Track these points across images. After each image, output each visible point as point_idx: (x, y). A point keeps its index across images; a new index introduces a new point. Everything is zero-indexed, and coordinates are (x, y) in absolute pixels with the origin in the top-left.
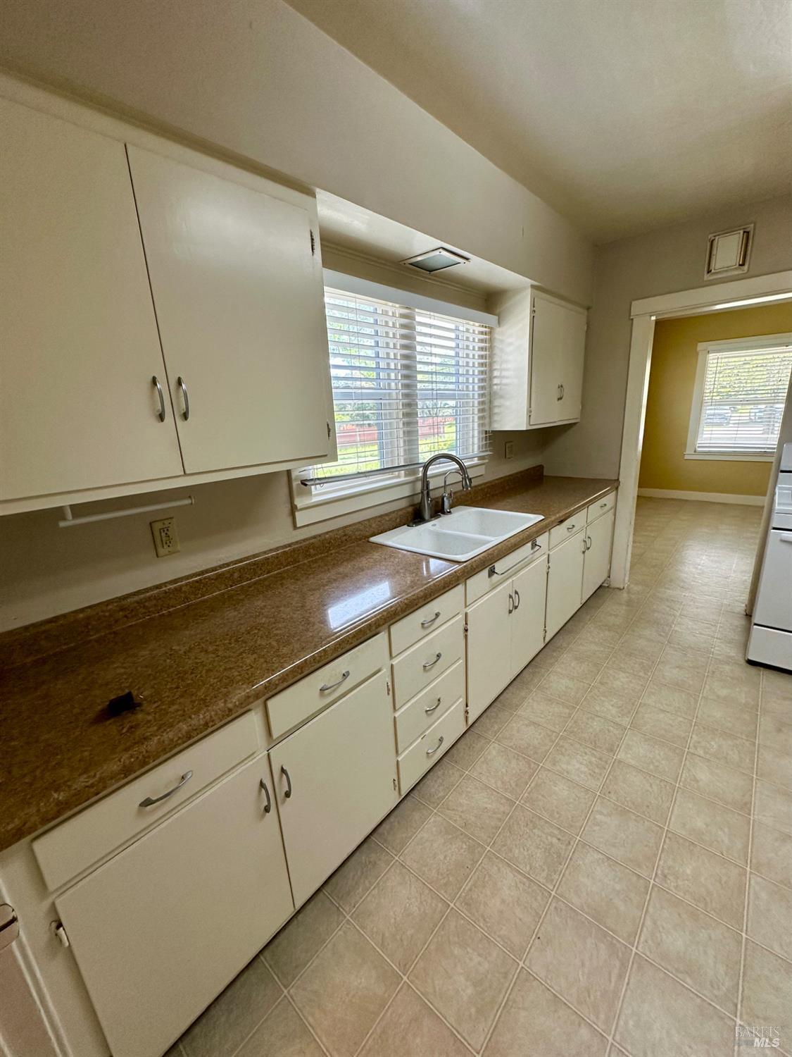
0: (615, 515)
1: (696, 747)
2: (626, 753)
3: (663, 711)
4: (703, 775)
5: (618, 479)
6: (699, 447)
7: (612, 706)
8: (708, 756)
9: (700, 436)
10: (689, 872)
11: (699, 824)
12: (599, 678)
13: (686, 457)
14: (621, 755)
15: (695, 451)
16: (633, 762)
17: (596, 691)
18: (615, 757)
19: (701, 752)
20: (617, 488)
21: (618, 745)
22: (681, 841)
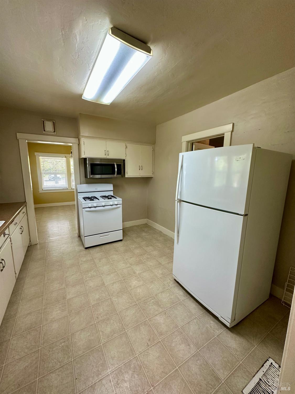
0: (27, 216)
1: (86, 279)
2: (69, 295)
3: (73, 275)
4: (91, 284)
5: (26, 201)
6: (43, 188)
7: (57, 284)
8: (90, 279)
9: (43, 184)
10: (102, 311)
11: (97, 296)
12: (46, 279)
13: (40, 192)
14: (68, 297)
15: (43, 190)
16: (73, 296)
17: (48, 284)
18: (67, 299)
19: (88, 279)
20: (26, 206)
21: (66, 295)
22: (96, 305)
